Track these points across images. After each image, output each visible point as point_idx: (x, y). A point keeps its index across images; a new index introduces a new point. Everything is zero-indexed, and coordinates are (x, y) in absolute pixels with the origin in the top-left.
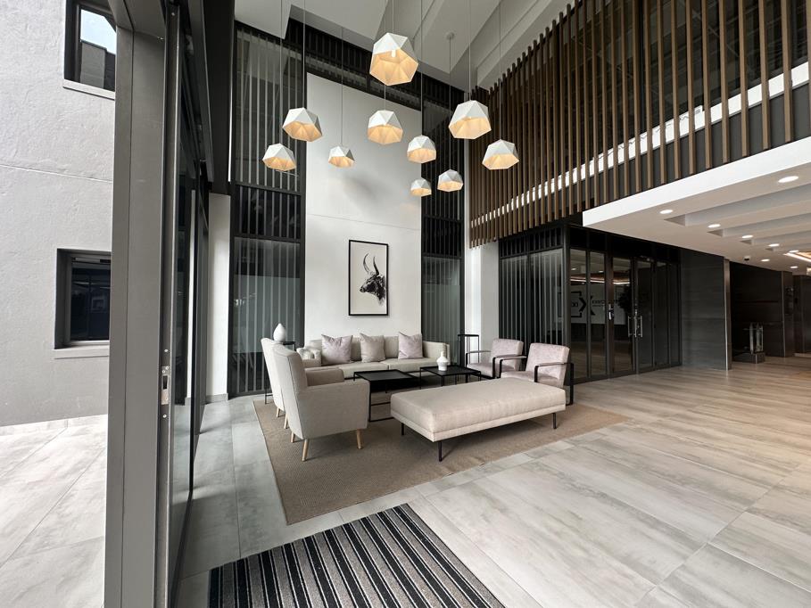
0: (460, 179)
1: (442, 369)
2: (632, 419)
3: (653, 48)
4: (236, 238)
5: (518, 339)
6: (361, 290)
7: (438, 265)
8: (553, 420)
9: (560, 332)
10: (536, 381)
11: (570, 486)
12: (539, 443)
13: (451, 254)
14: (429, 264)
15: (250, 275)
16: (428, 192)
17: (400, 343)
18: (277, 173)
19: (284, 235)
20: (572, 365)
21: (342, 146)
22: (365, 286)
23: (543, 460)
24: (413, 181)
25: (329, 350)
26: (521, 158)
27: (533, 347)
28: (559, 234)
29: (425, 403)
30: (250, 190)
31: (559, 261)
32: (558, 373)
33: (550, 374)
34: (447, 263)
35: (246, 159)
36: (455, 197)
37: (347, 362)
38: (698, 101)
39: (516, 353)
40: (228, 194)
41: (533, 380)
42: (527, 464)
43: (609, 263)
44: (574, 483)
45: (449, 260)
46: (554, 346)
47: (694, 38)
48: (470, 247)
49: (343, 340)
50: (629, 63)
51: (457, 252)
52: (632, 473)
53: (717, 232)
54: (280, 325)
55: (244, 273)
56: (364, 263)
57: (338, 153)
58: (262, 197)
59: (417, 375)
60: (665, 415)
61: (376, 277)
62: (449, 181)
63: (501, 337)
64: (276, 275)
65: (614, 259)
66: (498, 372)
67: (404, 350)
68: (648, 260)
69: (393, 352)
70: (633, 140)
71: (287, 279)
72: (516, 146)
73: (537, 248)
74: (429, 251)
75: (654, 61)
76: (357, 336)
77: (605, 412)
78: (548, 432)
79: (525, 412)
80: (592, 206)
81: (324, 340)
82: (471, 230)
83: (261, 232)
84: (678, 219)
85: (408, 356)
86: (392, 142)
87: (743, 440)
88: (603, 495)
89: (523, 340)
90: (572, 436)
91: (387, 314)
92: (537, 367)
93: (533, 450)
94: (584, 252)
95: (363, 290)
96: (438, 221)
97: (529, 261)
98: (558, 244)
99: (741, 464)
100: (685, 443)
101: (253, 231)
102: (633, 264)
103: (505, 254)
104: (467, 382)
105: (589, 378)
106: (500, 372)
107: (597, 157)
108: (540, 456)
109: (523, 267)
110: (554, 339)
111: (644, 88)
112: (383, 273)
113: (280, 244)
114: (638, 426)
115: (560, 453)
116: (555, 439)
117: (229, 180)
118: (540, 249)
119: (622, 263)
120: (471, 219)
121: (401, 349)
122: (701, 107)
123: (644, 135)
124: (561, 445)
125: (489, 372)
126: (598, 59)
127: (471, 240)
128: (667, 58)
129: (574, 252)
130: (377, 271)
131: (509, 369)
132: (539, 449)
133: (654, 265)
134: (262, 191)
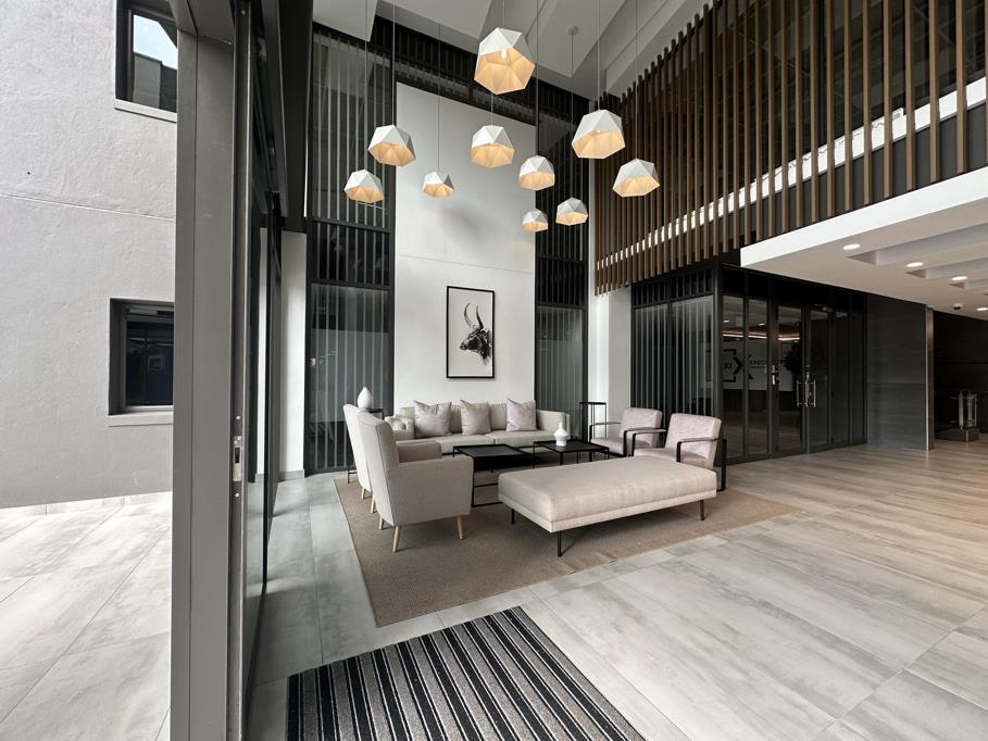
0: (584, 209)
1: (560, 444)
2: (801, 509)
3: (837, 34)
4: (313, 285)
5: (656, 408)
6: (461, 347)
7: (555, 316)
8: (701, 509)
9: (708, 400)
10: (679, 460)
11: (723, 591)
12: (683, 538)
13: (572, 303)
14: (544, 315)
15: (330, 328)
16: (544, 226)
17: (509, 412)
18: (361, 207)
19: (369, 281)
20: (725, 441)
21: (438, 171)
22: (467, 342)
23: (688, 559)
24: (526, 213)
25: (423, 420)
26: (661, 182)
27: (675, 418)
28: (708, 277)
29: (542, 486)
30: (329, 226)
31: (708, 310)
32: (706, 451)
33: (697, 452)
34: (566, 314)
35: (324, 190)
36: (577, 232)
37: (445, 435)
38: (898, 102)
39: (654, 426)
40: (304, 232)
41: (674, 459)
42: (667, 562)
43: (773, 313)
44: (728, 588)
45: (569, 310)
46: (702, 417)
47: (893, 19)
48: (596, 295)
49: (440, 407)
50: (804, 56)
51: (578, 300)
52: (803, 578)
53: (918, 273)
54: (365, 390)
55: (323, 327)
56: (465, 314)
57: (434, 179)
58: (343, 235)
59: (530, 450)
60: (845, 506)
61: (480, 331)
62: (570, 213)
63: (633, 405)
64: (360, 329)
65: (780, 308)
66: (630, 448)
67: (514, 420)
68: (825, 309)
69: (500, 423)
70: (808, 156)
71: (373, 333)
72: (656, 165)
73: (680, 295)
74: (544, 300)
75: (838, 52)
76: (456, 403)
77: (767, 501)
78: (695, 524)
79: (664, 499)
80: (753, 241)
81: (417, 408)
82: (597, 272)
83: (342, 277)
84: (866, 257)
85: (517, 428)
86: (500, 164)
87: (949, 540)
88: (766, 604)
89: (661, 410)
90: (726, 529)
91: (493, 377)
92: (679, 444)
93: (677, 545)
94: (741, 299)
95: (464, 347)
96: (556, 262)
97: (670, 310)
98: (708, 289)
99: (947, 570)
100: (872, 542)
101: (333, 276)
102: (805, 315)
103: (640, 303)
104: (591, 461)
105: (746, 458)
106: (633, 448)
107: (761, 177)
108: (685, 554)
109: (662, 318)
110: (701, 408)
111: (825, 89)
112: (487, 327)
113: (365, 291)
114: (810, 519)
115: (709, 550)
116: (703, 533)
117: (305, 215)
118: (683, 296)
119: (790, 314)
120: (597, 259)
121: (509, 419)
122: (901, 111)
123: (824, 149)
124: (711, 540)
125: (619, 449)
126: (763, 54)
127: (597, 284)
128: (856, 46)
129: (728, 299)
130: (481, 324)
131: (643, 445)
132: (683, 544)
133: (832, 315)
134: (343, 228)
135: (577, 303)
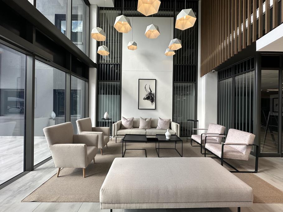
0: (180, 42)
6: (144, 99)
9: (252, 122)
15: (103, 94)
21: (131, 41)
27: (231, 131)
28: (252, 62)
39: (220, 133)
48: (201, 77)
51: (194, 80)
56: (145, 88)
61: (151, 93)
64: (111, 94)
71: (115, 95)
74: (177, 80)
82: (201, 68)
95: (145, 99)
98: (252, 68)
103: (221, 78)
110: (248, 126)
120: (201, 62)
121: (158, 124)
127: (201, 73)
130: (151, 91)
135: (192, 81)
